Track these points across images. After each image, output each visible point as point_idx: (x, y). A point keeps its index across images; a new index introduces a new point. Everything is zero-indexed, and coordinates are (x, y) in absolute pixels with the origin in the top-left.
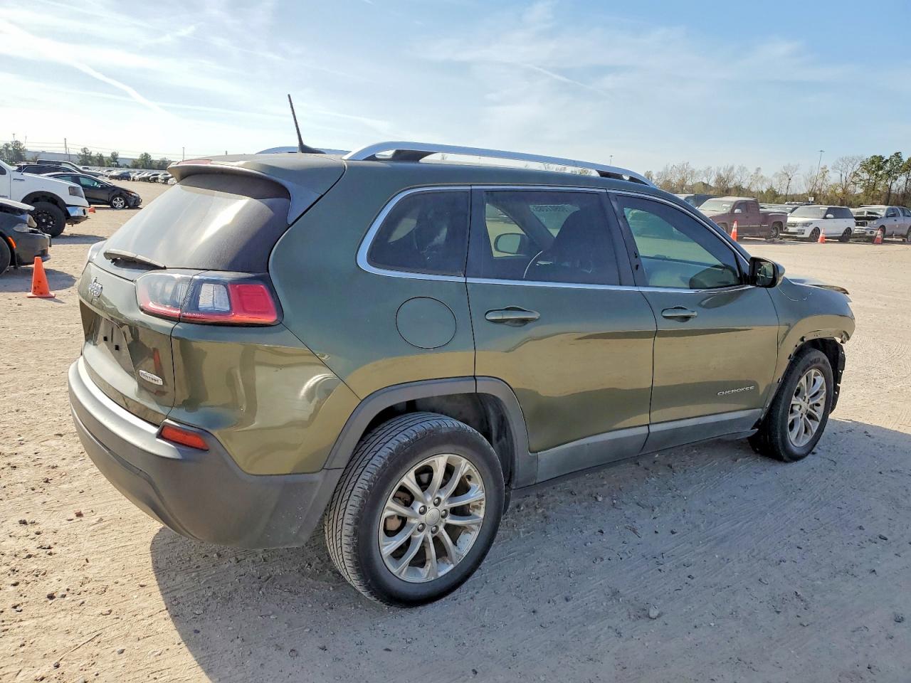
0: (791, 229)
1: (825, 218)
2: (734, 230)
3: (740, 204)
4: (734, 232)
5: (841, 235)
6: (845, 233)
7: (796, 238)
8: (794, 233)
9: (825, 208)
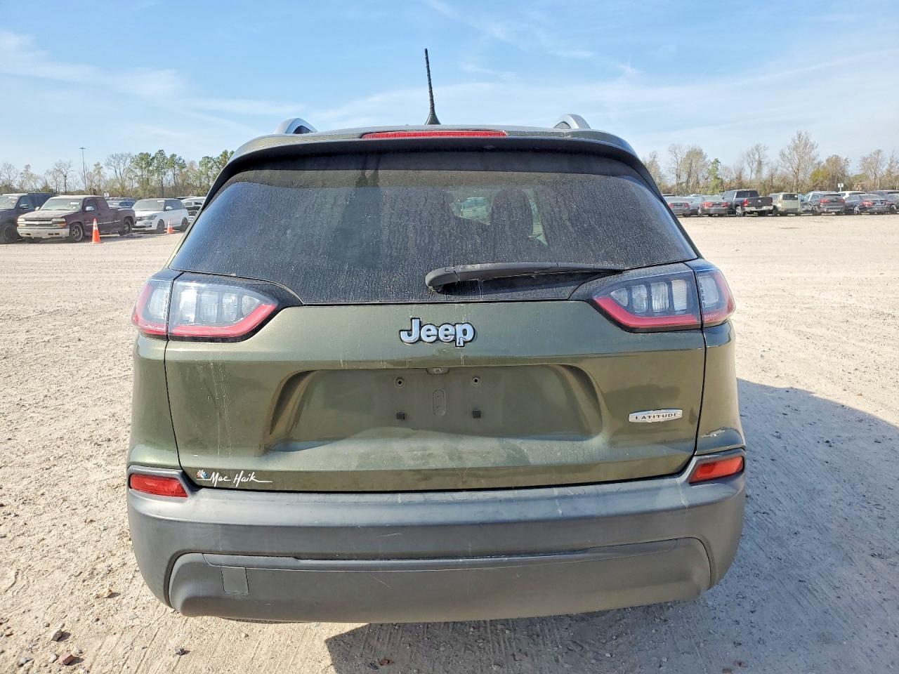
0: (139, 224)
1: (165, 210)
2: (95, 228)
3: (89, 201)
4: (96, 231)
5: (180, 225)
6: (183, 223)
7: (145, 232)
8: (140, 227)
9: (162, 201)
